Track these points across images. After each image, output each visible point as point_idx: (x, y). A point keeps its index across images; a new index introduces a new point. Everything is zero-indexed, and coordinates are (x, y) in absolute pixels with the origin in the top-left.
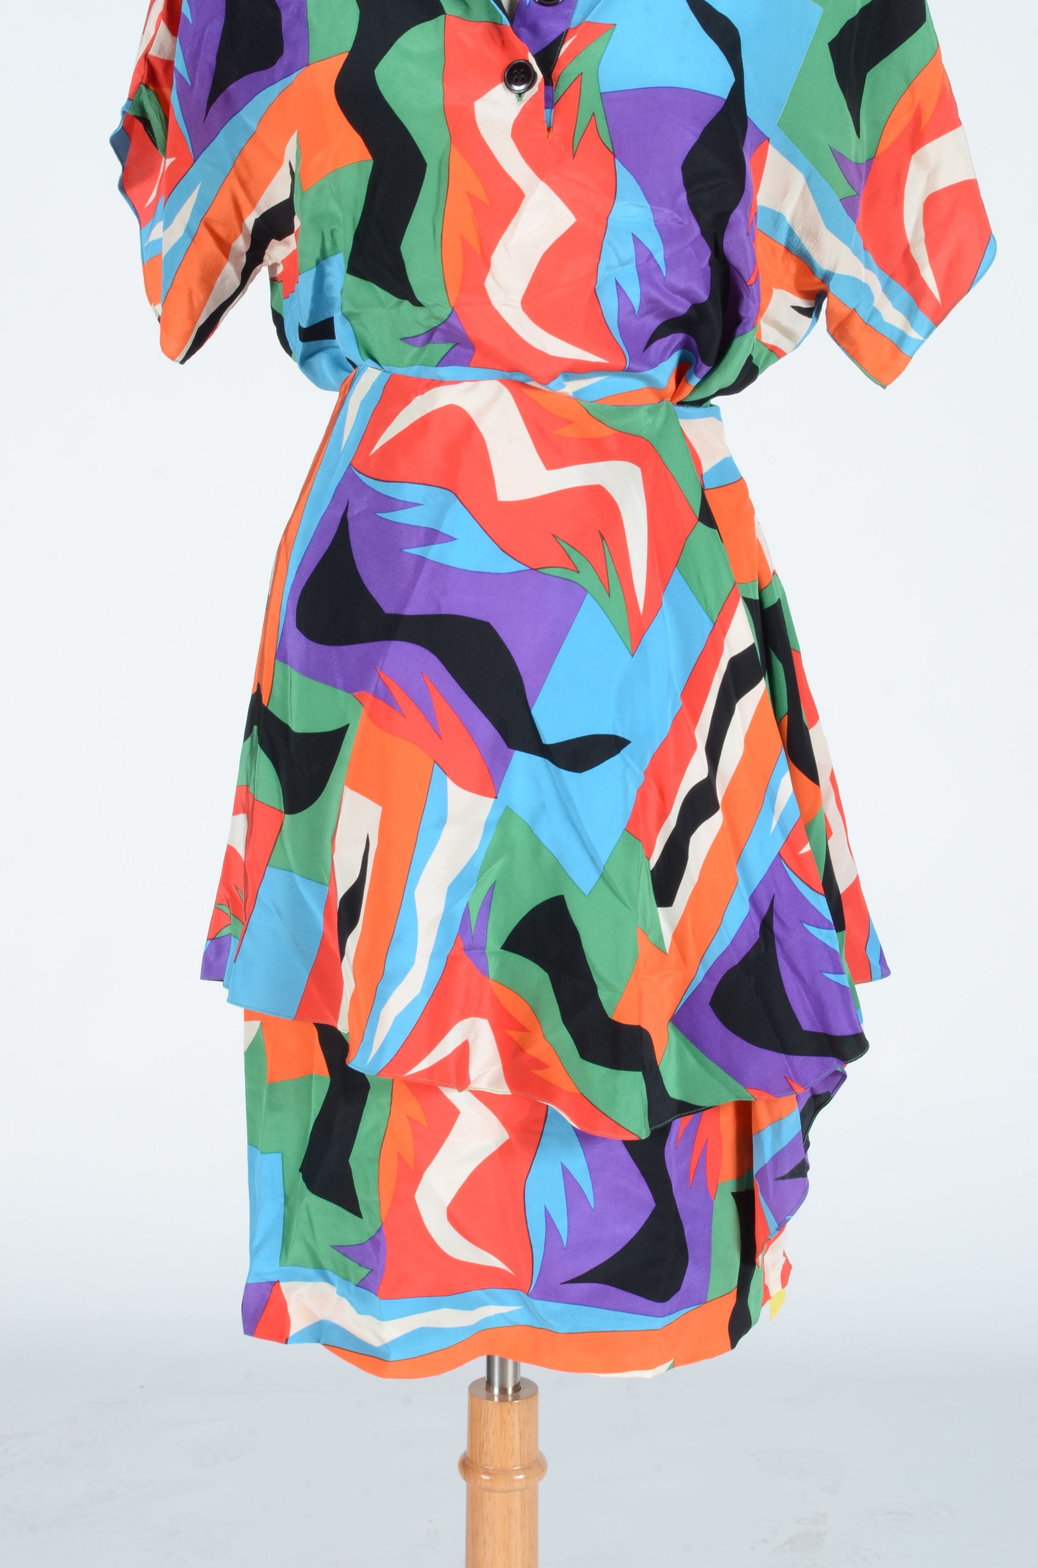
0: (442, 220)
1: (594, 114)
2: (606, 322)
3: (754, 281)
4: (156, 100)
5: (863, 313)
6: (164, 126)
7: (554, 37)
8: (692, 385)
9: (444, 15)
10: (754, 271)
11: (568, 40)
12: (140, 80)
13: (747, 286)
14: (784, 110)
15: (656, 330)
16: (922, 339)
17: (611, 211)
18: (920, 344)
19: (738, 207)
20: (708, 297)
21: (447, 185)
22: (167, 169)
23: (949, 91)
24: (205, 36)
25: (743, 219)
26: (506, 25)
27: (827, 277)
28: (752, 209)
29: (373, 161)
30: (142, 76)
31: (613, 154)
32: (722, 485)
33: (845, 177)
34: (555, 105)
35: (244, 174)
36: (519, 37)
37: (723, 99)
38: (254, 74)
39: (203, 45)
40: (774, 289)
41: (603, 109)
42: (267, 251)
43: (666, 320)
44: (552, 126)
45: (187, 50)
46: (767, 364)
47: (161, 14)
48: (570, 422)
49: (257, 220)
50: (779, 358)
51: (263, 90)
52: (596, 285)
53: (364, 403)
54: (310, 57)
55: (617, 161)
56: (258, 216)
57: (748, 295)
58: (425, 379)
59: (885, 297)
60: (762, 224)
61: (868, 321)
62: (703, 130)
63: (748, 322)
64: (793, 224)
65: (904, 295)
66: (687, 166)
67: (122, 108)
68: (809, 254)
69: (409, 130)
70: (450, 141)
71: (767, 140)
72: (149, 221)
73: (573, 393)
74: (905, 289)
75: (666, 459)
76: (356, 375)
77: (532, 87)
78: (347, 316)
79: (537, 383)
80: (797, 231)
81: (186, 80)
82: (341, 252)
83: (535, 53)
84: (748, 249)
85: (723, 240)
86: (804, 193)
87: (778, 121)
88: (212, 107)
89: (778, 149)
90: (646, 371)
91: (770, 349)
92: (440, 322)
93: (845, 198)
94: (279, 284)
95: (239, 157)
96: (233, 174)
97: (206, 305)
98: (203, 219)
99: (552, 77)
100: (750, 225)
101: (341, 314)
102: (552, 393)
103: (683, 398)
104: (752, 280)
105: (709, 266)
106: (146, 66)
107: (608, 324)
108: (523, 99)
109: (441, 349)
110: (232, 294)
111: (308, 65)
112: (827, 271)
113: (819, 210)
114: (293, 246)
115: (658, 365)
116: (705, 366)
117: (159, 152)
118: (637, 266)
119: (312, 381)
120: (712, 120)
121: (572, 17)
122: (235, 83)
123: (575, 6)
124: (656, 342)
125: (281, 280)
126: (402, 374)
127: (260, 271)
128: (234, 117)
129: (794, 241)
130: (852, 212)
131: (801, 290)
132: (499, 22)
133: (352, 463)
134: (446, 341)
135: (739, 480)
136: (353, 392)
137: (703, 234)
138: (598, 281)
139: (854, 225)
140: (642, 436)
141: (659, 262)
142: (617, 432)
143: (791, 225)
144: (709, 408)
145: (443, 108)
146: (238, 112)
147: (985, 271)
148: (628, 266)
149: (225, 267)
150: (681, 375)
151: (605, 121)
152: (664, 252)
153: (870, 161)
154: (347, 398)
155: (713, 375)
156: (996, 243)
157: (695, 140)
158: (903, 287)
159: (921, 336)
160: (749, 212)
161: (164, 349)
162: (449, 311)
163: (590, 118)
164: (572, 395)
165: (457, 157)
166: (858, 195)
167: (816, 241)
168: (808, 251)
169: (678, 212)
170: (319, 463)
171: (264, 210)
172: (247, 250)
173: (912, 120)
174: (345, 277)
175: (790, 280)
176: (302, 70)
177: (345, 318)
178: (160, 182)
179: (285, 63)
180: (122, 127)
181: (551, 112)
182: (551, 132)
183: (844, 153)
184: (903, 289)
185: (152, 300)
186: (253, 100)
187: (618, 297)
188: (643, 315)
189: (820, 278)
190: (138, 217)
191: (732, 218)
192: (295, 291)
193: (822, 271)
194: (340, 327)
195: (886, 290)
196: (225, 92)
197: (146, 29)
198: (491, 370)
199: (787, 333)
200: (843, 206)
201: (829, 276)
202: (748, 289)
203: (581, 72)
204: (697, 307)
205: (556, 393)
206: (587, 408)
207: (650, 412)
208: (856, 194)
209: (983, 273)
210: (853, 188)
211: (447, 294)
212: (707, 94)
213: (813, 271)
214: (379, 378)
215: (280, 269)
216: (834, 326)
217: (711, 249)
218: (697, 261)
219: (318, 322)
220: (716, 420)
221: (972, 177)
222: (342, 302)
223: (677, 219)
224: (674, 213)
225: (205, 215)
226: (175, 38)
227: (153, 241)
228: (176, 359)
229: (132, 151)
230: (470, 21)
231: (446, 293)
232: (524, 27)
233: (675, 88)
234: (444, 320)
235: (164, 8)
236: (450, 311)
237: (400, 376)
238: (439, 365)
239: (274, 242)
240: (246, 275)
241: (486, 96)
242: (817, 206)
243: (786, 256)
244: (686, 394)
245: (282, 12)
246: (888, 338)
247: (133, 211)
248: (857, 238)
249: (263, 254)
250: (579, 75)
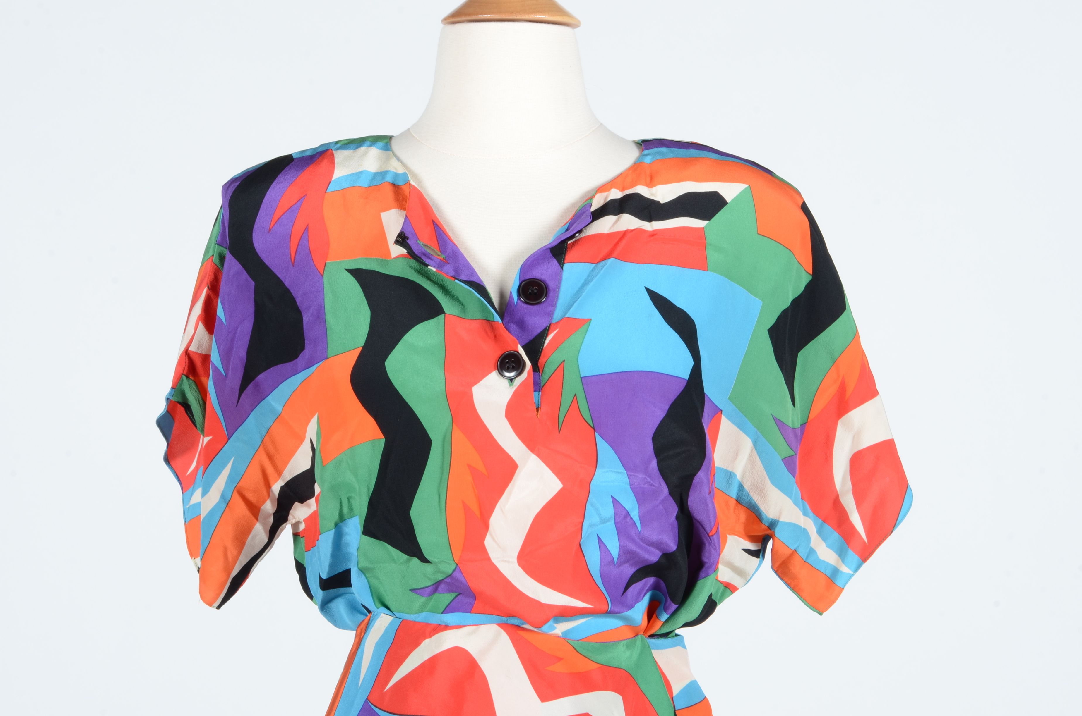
0: (446, 488)
1: (575, 395)
2: (590, 572)
3: (715, 532)
4: (195, 388)
5: (802, 553)
6: (203, 409)
7: (539, 331)
8: (662, 621)
9: (444, 314)
10: (715, 523)
11: (551, 333)
12: (182, 372)
13: (709, 536)
14: (734, 386)
15: (632, 576)
16: (852, 573)
17: (593, 478)
18: (851, 577)
19: (700, 471)
20: (676, 547)
21: (450, 458)
22: (205, 446)
23: (867, 366)
24: (237, 334)
25: (705, 480)
26: (498, 322)
27: (773, 525)
28: (712, 470)
29: (385, 439)
30: (183, 369)
31: (594, 428)
32: (690, 705)
33: (785, 440)
34: (542, 388)
35: (271, 449)
36: (509, 332)
37: (685, 379)
38: (279, 366)
39: (235, 342)
40: (728, 536)
41: (583, 391)
42: (291, 512)
43: (640, 567)
44: (540, 406)
45: (222, 346)
46: (722, 598)
47: (200, 318)
48: (560, 659)
49: (282, 487)
50: (733, 592)
51: (287, 379)
52: (581, 540)
53: (379, 645)
54: (328, 351)
55: (597, 435)
56: (283, 484)
57: (710, 544)
58: (431, 624)
59: (820, 539)
60: (719, 482)
61: (807, 558)
62: (670, 407)
63: (710, 567)
64: (742, 481)
65: (835, 536)
66: (655, 438)
67: (166, 396)
68: (757, 506)
69: (416, 412)
70: (452, 421)
71: (720, 412)
72: (190, 487)
73: (562, 633)
74: (836, 531)
75: (643, 687)
76: (371, 620)
77: (521, 375)
78: (363, 571)
79: (530, 626)
80: (747, 487)
81: (221, 372)
82: (356, 516)
83: (523, 345)
84: (710, 505)
85: (688, 498)
86: (752, 455)
87: (729, 395)
88: (243, 394)
89: (729, 419)
90: (624, 612)
91: (725, 585)
92: (445, 576)
93: (785, 458)
94: (301, 539)
95: (267, 435)
96: (261, 449)
97: (239, 559)
98: (236, 487)
99: (539, 364)
100: (711, 485)
101: (357, 568)
102: (544, 634)
103: (654, 632)
104: (714, 531)
105: (676, 520)
106: (187, 360)
107: (592, 574)
108: (514, 384)
109: (446, 598)
110: (261, 549)
111: (327, 358)
112: (773, 519)
113: (765, 468)
114: (314, 508)
115: (634, 606)
116: (673, 604)
117: (198, 430)
118: (615, 523)
119: (330, 622)
120: (677, 398)
121: (553, 314)
122: (264, 373)
123: (555, 304)
124: (632, 586)
125: (303, 536)
126: (411, 619)
127: (285, 529)
128: (262, 402)
129: (744, 495)
130: (791, 470)
131: (750, 534)
132: (491, 319)
133: (368, 698)
134: (450, 591)
135: (703, 700)
136: (368, 635)
137: (671, 493)
138: (582, 537)
139: (794, 480)
140: (622, 668)
141: (634, 519)
142: (601, 665)
143: (741, 481)
144: (676, 638)
145: (445, 393)
146: (266, 397)
147: (905, 516)
148: (608, 523)
149: (255, 527)
150: (652, 613)
151: (585, 400)
152: (639, 511)
153: (803, 425)
154: (363, 640)
155: (680, 611)
156: (912, 491)
157: (663, 415)
158: (834, 530)
159: (850, 569)
160: (709, 474)
161: (202, 597)
162: (453, 567)
163: (572, 398)
164: (561, 635)
165: (458, 435)
166: (796, 454)
167: (762, 495)
168: (756, 503)
169: (650, 477)
170: (339, 698)
171: (289, 479)
172: (274, 512)
173: (837, 391)
174: (360, 538)
175: (740, 527)
176: (321, 362)
177: (360, 572)
178: (199, 454)
179: (307, 357)
180: (167, 410)
181: (539, 395)
182: (539, 412)
183: (784, 420)
184: (834, 531)
185: (193, 554)
186: (279, 387)
187: (600, 551)
188: (621, 564)
189: (767, 525)
190: (181, 484)
191: (696, 480)
192: (315, 546)
193: (769, 519)
194: (355, 578)
195: (820, 532)
196: (254, 381)
197: (187, 329)
198: (490, 615)
199: (739, 572)
200: (785, 464)
201: (775, 523)
202: (710, 539)
203: (563, 360)
204: (667, 556)
205: (548, 634)
206: (574, 647)
207: (628, 646)
208: (794, 454)
209: (903, 518)
210: (792, 449)
211: (452, 552)
212: (672, 376)
213: (761, 519)
214: (391, 623)
215: (302, 527)
216: (777, 564)
217: (677, 506)
218: (667, 517)
219: (336, 574)
220: (682, 648)
221: (890, 438)
222: (358, 559)
223: (649, 482)
224: (646, 477)
225: (238, 484)
226: (211, 335)
227: (193, 504)
228: (213, 605)
229: (176, 429)
230: (466, 319)
231: (450, 551)
232: (512, 323)
233: (644, 371)
234: (449, 574)
235: (202, 312)
236: (455, 567)
237: (410, 621)
238: (444, 612)
239: (296, 504)
240: (273, 533)
241: (482, 382)
242: (763, 465)
243: (736, 508)
244: (656, 628)
245: (303, 314)
246: (822, 573)
247: (176, 478)
248: (796, 491)
249: (288, 514)
250: (562, 363)
